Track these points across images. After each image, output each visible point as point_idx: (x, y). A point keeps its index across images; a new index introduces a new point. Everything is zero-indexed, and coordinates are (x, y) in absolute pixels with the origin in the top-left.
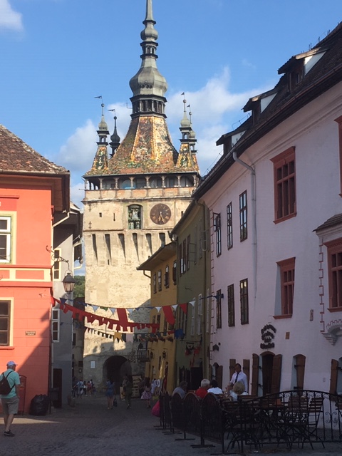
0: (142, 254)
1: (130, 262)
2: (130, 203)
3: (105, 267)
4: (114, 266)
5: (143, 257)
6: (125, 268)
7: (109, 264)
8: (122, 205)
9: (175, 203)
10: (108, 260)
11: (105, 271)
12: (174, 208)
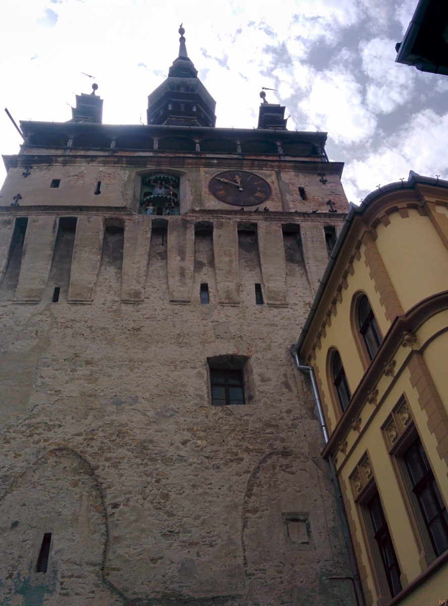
0: (182, 274)
1: (137, 294)
2: (151, 167)
3: (41, 306)
4: (75, 303)
5: (184, 284)
6: (118, 312)
7: (55, 299)
8: (124, 169)
9: (278, 174)
10: (57, 291)
11: (38, 318)
12: (276, 182)
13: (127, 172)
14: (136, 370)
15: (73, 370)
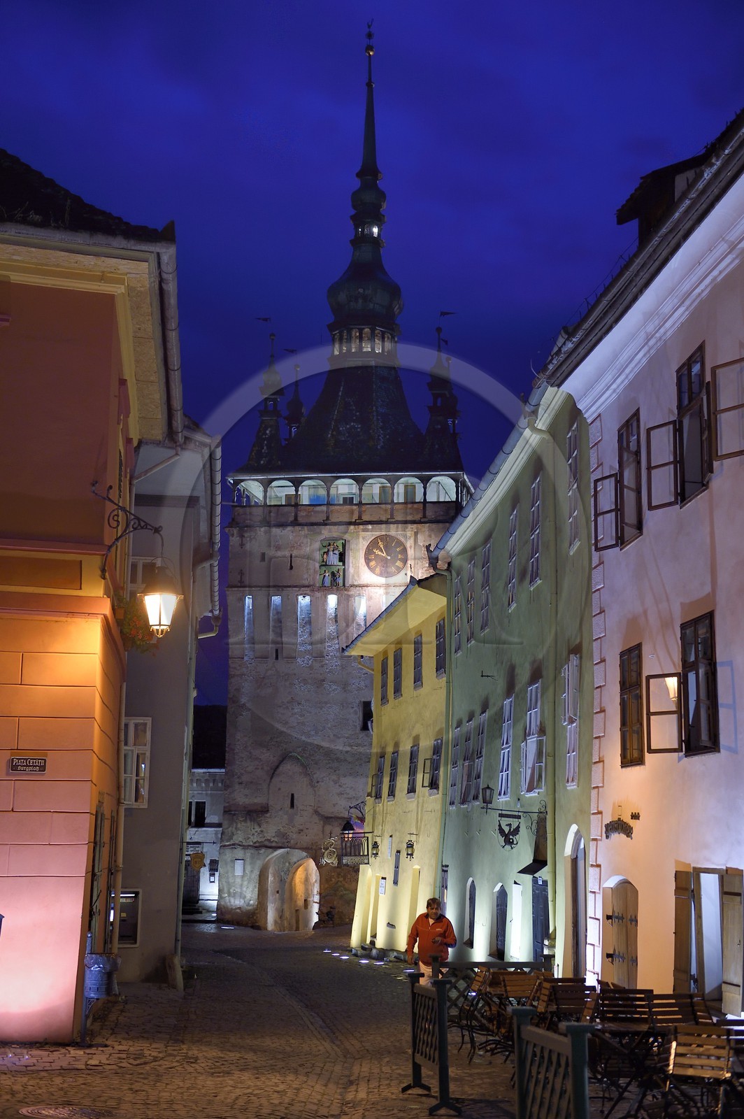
1: (322, 653)
2: (324, 533)
3: (270, 664)
4: (288, 662)
6: (311, 668)
7: (277, 658)
8: (306, 536)
9: (416, 534)
10: (277, 651)
11: (270, 672)
12: (413, 545)
13: (309, 540)
14: (323, 709)
15: (293, 709)
